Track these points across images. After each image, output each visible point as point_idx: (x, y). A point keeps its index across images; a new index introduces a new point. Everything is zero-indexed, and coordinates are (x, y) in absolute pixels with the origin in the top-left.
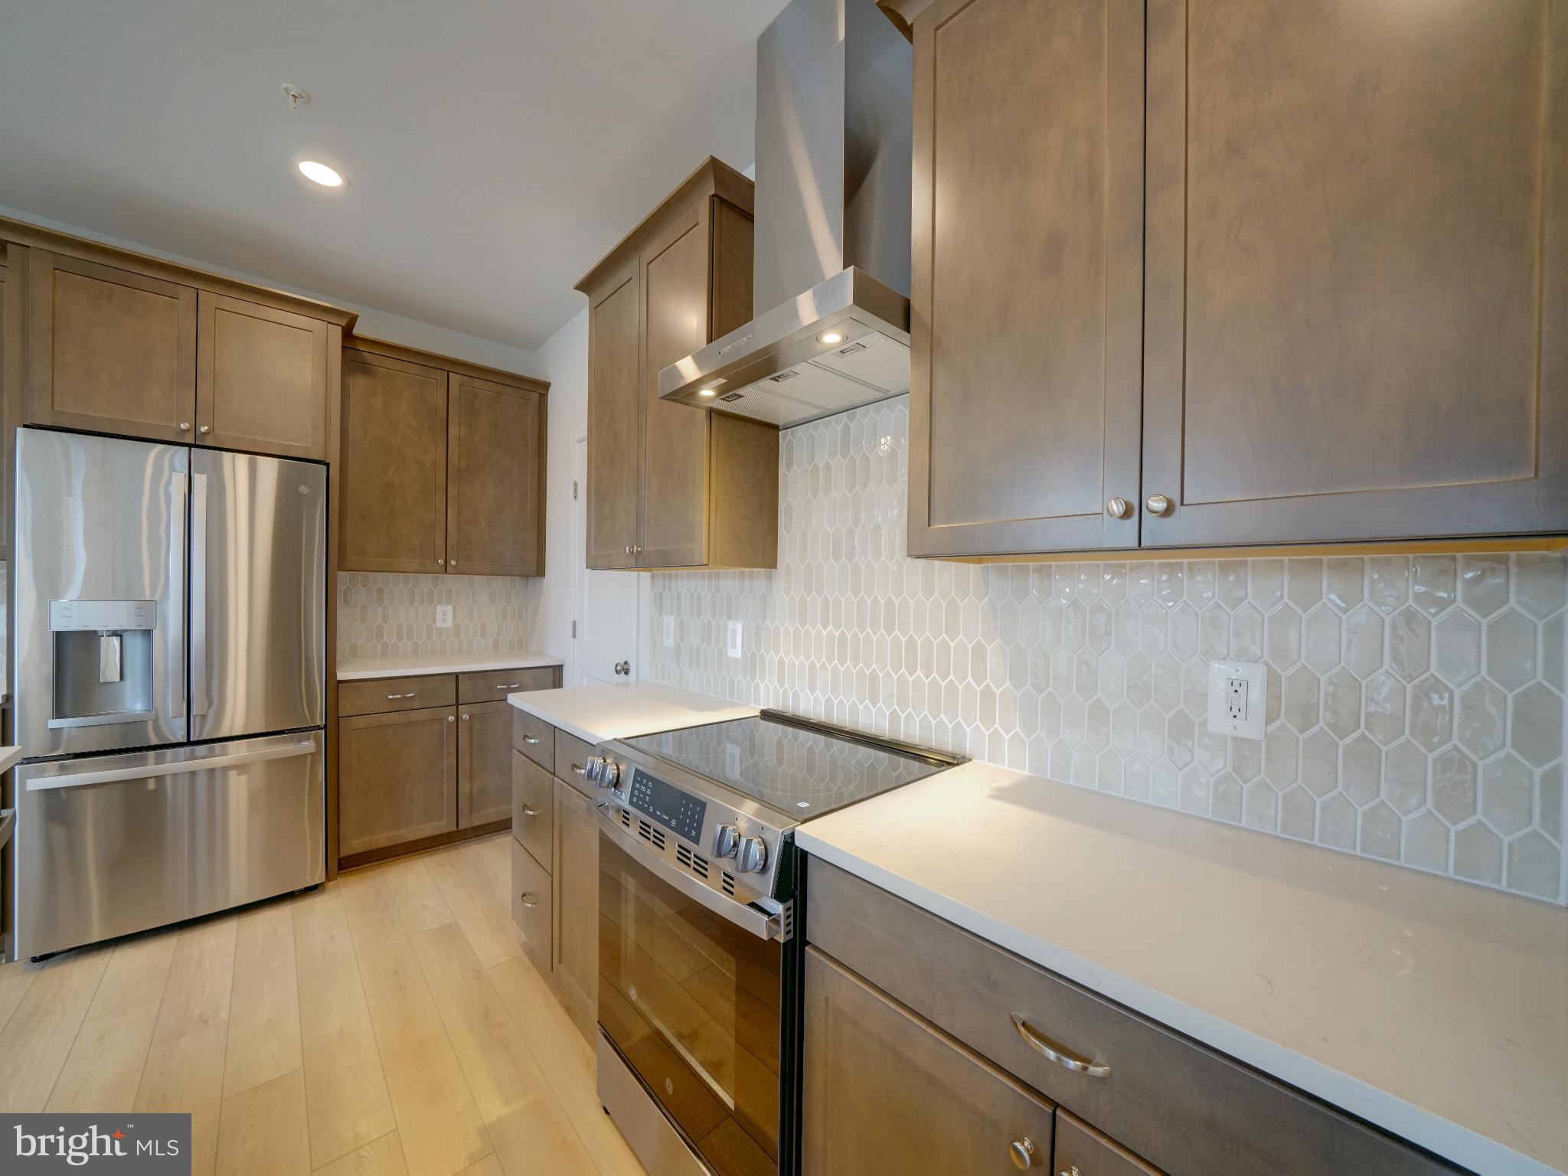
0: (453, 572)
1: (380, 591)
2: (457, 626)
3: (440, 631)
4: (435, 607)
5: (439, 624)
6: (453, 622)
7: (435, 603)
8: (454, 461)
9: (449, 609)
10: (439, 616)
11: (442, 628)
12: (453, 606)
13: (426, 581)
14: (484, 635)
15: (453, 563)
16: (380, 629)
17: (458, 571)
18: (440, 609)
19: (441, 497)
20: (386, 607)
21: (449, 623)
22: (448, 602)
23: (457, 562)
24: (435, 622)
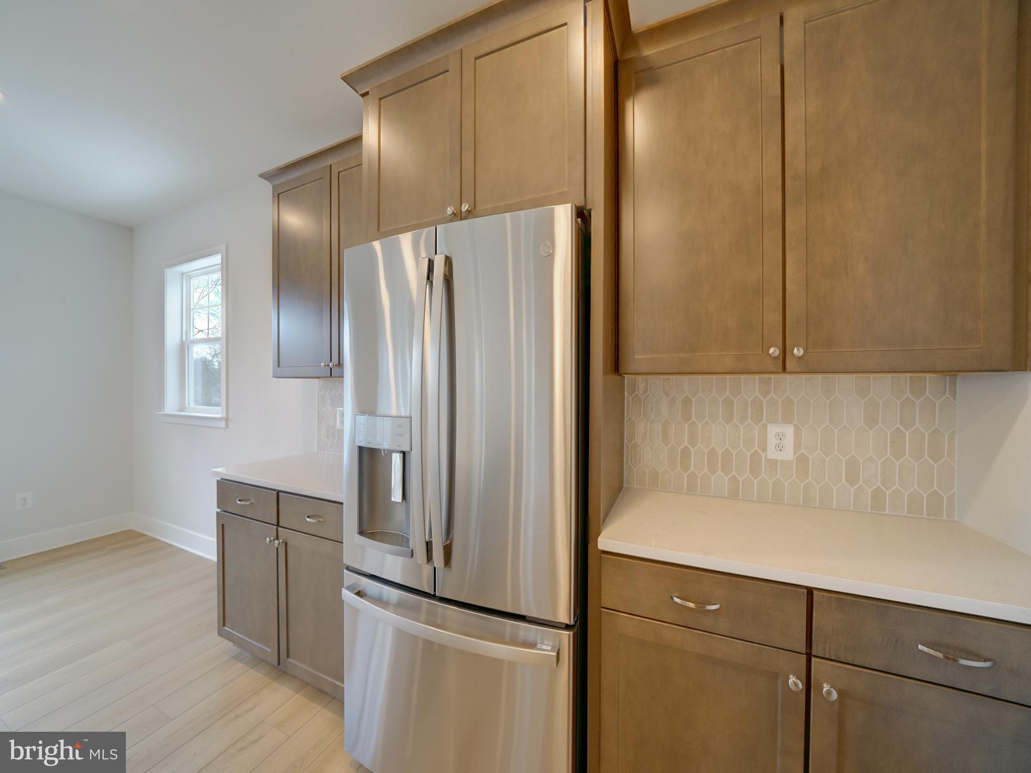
0: (798, 370)
1: (687, 402)
2: (802, 460)
3: (773, 463)
4: (765, 426)
5: (772, 454)
6: (795, 454)
7: (764, 420)
8: (796, 164)
9: (789, 431)
10: (772, 442)
11: (777, 460)
12: (796, 426)
13: (750, 386)
14: (852, 479)
15: (798, 352)
16: (686, 453)
17: (808, 368)
18: (773, 430)
19: (773, 235)
20: (694, 423)
21: (788, 454)
22: (787, 420)
23: (806, 351)
24: (764, 450)
